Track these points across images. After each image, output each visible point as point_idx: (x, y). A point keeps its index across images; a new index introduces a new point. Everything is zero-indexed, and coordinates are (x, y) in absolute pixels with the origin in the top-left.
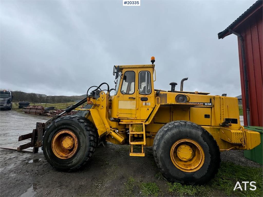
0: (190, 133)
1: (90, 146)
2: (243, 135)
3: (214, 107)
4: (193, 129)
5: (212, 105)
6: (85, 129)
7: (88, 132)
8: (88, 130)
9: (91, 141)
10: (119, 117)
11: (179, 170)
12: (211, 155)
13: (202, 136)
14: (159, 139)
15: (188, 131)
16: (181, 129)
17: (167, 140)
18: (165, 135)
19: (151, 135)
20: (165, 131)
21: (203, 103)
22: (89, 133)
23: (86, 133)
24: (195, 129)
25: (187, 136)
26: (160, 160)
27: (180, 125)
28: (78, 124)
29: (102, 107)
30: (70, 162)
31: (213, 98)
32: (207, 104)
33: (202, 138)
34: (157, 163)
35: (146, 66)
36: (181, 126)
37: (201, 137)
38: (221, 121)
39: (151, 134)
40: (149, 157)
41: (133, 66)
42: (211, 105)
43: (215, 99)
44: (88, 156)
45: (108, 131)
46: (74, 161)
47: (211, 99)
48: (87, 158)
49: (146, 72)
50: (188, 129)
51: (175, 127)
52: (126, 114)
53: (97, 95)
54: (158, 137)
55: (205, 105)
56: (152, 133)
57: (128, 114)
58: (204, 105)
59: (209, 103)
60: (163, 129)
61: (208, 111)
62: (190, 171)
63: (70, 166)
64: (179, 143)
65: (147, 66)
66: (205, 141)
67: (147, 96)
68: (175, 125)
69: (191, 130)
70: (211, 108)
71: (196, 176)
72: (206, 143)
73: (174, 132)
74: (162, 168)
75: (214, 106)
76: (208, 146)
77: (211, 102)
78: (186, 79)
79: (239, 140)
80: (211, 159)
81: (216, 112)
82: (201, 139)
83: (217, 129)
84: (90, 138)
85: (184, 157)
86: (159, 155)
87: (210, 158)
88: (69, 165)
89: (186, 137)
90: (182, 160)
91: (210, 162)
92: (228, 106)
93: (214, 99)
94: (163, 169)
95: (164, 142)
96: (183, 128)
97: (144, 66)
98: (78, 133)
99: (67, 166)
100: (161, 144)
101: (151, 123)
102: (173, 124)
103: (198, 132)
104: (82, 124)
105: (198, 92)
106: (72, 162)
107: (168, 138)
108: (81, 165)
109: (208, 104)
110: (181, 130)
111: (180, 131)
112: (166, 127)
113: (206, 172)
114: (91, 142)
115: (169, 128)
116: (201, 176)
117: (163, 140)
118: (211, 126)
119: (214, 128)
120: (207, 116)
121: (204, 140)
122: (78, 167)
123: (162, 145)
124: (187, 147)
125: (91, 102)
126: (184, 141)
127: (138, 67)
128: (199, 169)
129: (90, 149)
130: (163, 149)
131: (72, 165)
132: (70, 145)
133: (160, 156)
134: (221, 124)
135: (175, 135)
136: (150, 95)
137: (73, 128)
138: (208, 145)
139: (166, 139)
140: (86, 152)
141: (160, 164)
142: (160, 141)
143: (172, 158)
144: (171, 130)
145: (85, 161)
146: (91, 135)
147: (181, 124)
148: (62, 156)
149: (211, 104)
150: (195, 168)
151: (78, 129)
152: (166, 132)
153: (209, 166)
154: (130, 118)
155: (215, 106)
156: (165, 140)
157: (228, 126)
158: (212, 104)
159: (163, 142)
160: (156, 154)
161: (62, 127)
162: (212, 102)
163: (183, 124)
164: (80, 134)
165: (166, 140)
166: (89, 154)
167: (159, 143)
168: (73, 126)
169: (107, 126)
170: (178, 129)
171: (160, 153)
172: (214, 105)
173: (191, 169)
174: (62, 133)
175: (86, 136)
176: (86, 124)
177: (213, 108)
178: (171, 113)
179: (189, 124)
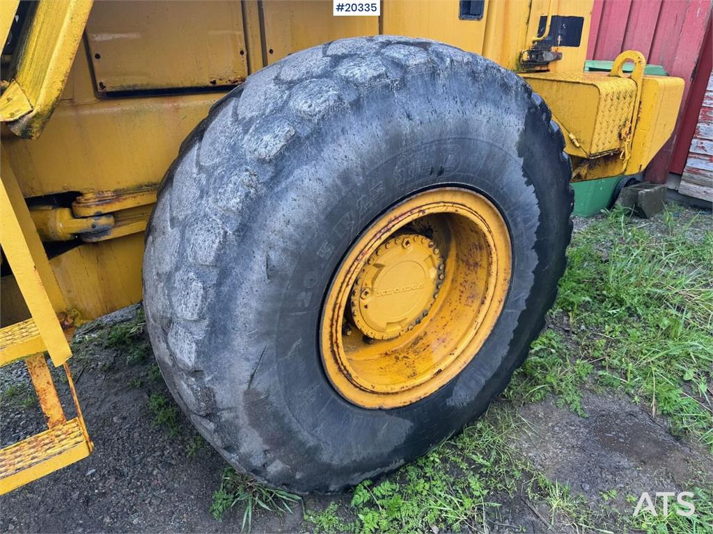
2: (632, 108)
4: (481, 97)
14: (218, 258)
17: (291, 247)
19: (103, 221)
20: (261, 161)
27: (395, 74)
34: (229, 448)
36: (403, 83)
37: (513, 155)
39: (99, 215)
40: (111, 369)
50: (450, 112)
51: (357, 105)
54: (205, 245)
56: (103, 201)
60: (234, 148)
68: (347, 82)
71: (461, 397)
73: (352, 156)
85: (394, 320)
86: (230, 395)
87: (533, 272)
91: (527, 295)
96: (414, 107)
100: (240, 301)
101: (66, 100)
102: (326, 75)
110: (406, 126)
111: (395, 142)
112: (266, 121)
113: (506, 351)
115: (302, 119)
116: (483, 381)
117: (259, 257)
123: (254, 304)
124: (413, 247)
128: (478, 354)
130: (262, 335)
133: (246, 393)
135: (358, 181)
141: (252, 444)
142: (224, 274)
144: (320, 146)
147: (397, 64)
150: (457, 358)
152: (278, 166)
156: (273, 255)
159: (257, 270)
160: (209, 394)
165: (285, 250)
167: (218, 294)
170: (376, 126)
171: (242, 370)
173: (438, 373)
179: (460, 63)
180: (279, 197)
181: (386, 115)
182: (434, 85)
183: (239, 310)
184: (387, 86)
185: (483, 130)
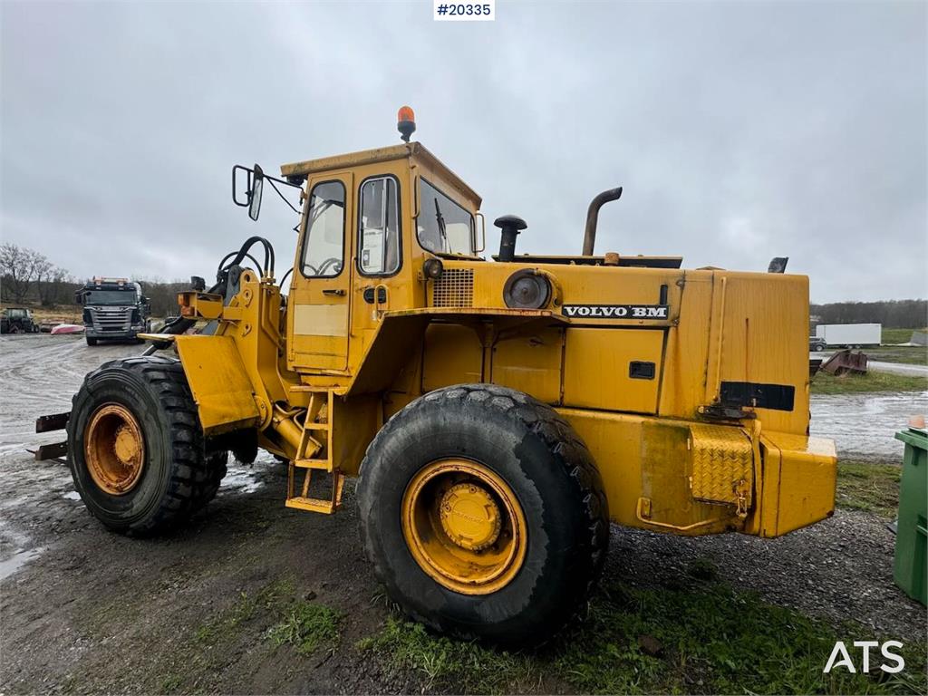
0: (474, 434)
1: (178, 460)
2: (749, 465)
3: (677, 327)
4: (488, 419)
5: (670, 317)
6: (160, 403)
7: (172, 414)
8: (169, 408)
9: (177, 443)
10: (295, 368)
11: (431, 578)
12: (549, 539)
13: (519, 452)
15: (466, 429)
16: (442, 420)
17: (389, 458)
18: (387, 438)
21: (624, 306)
22: (174, 417)
23: (164, 417)
24: (497, 423)
25: (464, 450)
26: (367, 531)
28: (143, 385)
29: (247, 327)
30: (127, 505)
31: (677, 283)
32: (644, 309)
33: (519, 461)
35: (384, 153)
36: (445, 405)
37: (513, 456)
38: (705, 393)
41: (338, 158)
42: (662, 315)
43: (686, 287)
44: (172, 492)
45: (264, 415)
46: (138, 503)
47: (664, 289)
48: (170, 498)
49: (385, 179)
50: (467, 421)
51: (424, 410)
52: (318, 354)
53: (234, 284)
55: (637, 314)
57: (323, 354)
58: (630, 315)
59: (656, 307)
61: (646, 347)
62: (471, 591)
63: (127, 518)
64: (436, 473)
65: (389, 153)
66: (528, 477)
67: (388, 280)
69: (479, 424)
70: (663, 331)
71: (486, 612)
72: (531, 482)
73: (417, 429)
74: (374, 564)
75: (676, 320)
76: (542, 498)
77: (663, 301)
78: (615, 195)
79: (728, 487)
80: (549, 555)
81: (683, 349)
82: (515, 465)
83: (678, 429)
84: (174, 435)
85: (465, 535)
86: (364, 515)
87: (546, 547)
88: (126, 514)
89: (459, 451)
90: (459, 543)
91: (543, 565)
92: (747, 320)
93: (682, 287)
94: (378, 568)
95: (382, 467)
96: (448, 415)
97: (379, 155)
98: (142, 414)
99: (122, 518)
100: (372, 474)
103: (505, 433)
104: (153, 386)
105: (621, 256)
106: (132, 506)
107: (392, 451)
108: (155, 518)
109: (647, 312)
110: (442, 422)
111: (436, 428)
113: (527, 602)
114: (180, 449)
116: (506, 615)
117: (380, 458)
118: (656, 415)
119: (665, 426)
120: (641, 370)
121: (524, 471)
122: (149, 524)
123: (375, 477)
124: (478, 494)
125: (193, 309)
126: (453, 469)
127: (356, 161)
128: (502, 588)
129: (177, 470)
130: (376, 493)
131: (133, 514)
132: (133, 454)
133: (369, 517)
134: (701, 410)
135: (418, 440)
136: (397, 279)
137: (130, 399)
138: (541, 495)
139: (389, 454)
140: (165, 481)
141: (370, 546)
142: (370, 461)
143: (411, 531)
144: (407, 422)
145: (164, 509)
146: (182, 423)
147: (445, 396)
148: (108, 486)
149: (662, 311)
150: (490, 582)
151: (142, 402)
153: (537, 581)
154: (328, 371)
155: (681, 320)
156: (383, 460)
157: (736, 419)
158: (666, 312)
159: (378, 464)
161: (106, 393)
162: (669, 301)
163: (452, 399)
164: (146, 418)
165: (387, 459)
166: (175, 487)
167: (367, 468)
168: (129, 394)
169: (263, 398)
170: (429, 419)
171: (369, 505)
172: (678, 317)
173: (474, 582)
174: (107, 413)
175: (163, 427)
176: (166, 386)
177: (671, 331)
178: (488, 351)
179: (476, 401)
180: (391, 437)
181: (434, 416)
182: (461, 408)
183: (371, 478)
184: (437, 405)
185: (487, 434)
